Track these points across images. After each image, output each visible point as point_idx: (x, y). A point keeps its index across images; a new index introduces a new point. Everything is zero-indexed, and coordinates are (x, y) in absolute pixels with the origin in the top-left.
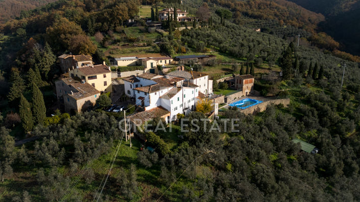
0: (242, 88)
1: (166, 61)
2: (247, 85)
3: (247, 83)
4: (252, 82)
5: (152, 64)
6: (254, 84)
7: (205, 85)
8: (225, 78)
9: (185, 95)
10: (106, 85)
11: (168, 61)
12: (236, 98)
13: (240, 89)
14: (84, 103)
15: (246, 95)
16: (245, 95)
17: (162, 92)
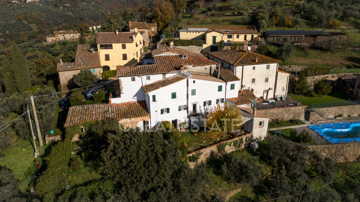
1: (245, 37)
5: (214, 38)
7: (267, 80)
9: (194, 90)
10: (126, 59)
11: (249, 37)
12: (340, 116)
14: (71, 77)
17: (148, 78)
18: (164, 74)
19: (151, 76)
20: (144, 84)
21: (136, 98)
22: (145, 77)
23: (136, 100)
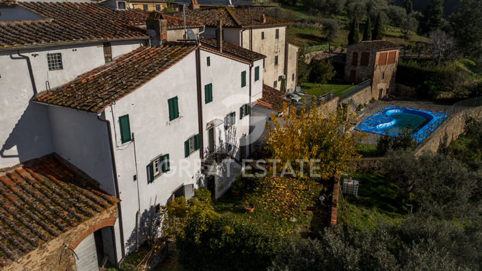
0: (371, 76)
2: (383, 68)
3: (383, 62)
4: (392, 61)
6: (398, 67)
8: (313, 54)
9: (209, 88)
12: (360, 106)
13: (366, 80)
15: (380, 99)
16: (377, 98)
17: (56, 63)
18: (107, 45)
19: (64, 52)
20: (41, 88)
21: (14, 150)
22: (43, 55)
23: (17, 161)
